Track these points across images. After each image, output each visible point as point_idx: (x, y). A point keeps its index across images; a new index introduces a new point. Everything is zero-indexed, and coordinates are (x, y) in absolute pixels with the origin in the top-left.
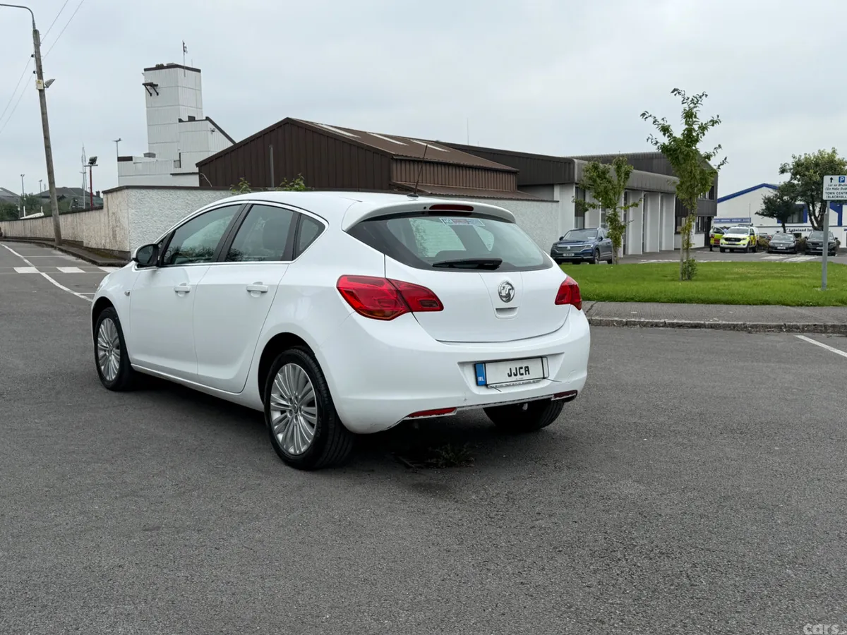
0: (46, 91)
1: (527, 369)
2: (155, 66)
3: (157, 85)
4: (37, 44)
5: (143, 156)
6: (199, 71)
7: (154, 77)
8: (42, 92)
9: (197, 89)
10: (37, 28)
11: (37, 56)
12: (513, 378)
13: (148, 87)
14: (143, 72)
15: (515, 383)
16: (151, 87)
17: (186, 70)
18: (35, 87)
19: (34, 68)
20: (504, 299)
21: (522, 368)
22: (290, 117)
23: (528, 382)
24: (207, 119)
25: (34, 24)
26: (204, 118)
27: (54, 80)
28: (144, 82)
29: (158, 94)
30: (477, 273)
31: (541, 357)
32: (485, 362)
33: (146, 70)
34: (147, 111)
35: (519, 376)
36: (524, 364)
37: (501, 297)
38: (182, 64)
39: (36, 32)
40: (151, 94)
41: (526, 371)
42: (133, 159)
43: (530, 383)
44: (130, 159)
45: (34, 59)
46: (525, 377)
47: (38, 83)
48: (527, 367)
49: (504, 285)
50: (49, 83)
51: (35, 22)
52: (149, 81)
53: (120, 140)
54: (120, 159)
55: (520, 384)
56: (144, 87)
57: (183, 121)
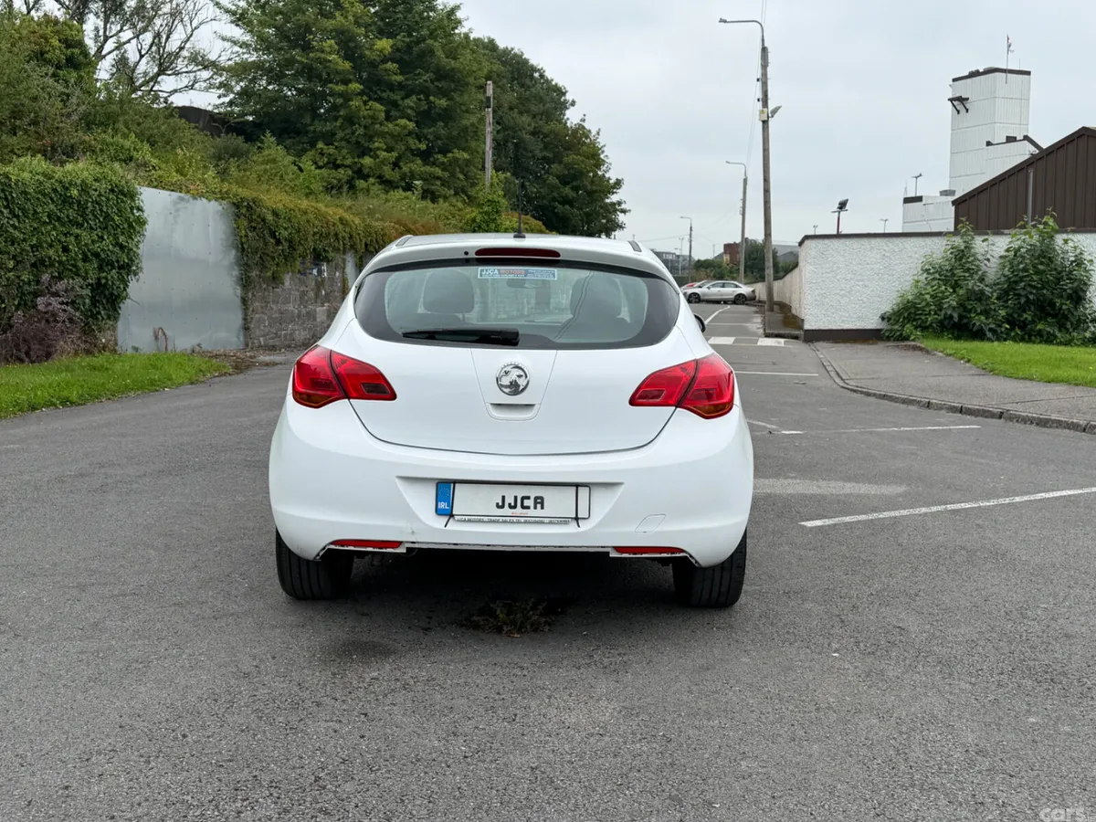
0: (770, 123)
1: (539, 501)
2: (967, 74)
3: (967, 99)
4: (765, 65)
5: (938, 194)
6: (1028, 73)
7: (963, 89)
8: (765, 123)
9: (1024, 99)
10: (766, 45)
11: (764, 80)
12: (507, 511)
13: (956, 103)
14: (951, 83)
15: (508, 519)
16: (959, 101)
17: (1009, 75)
18: (758, 117)
19: (759, 95)
20: (507, 390)
21: (528, 498)
22: (1087, 126)
23: (539, 522)
24: (1026, 138)
25: (763, 40)
26: (1022, 138)
27: (780, 107)
28: (951, 97)
29: (967, 110)
30: (469, 349)
31: (577, 485)
32: (455, 482)
33: (954, 80)
34: (952, 134)
35: (519, 510)
36: (534, 492)
37: (501, 386)
38: (1004, 67)
39: (764, 50)
40: (958, 112)
41: (536, 503)
42: (924, 199)
43: (542, 523)
44: (919, 199)
45: (759, 84)
46: (531, 512)
47: (762, 112)
48: (542, 498)
49: (508, 369)
50: (774, 112)
51: (765, 38)
52: (958, 95)
53: (921, 175)
54: (907, 200)
55: (519, 522)
56: (950, 102)
57: (992, 144)
